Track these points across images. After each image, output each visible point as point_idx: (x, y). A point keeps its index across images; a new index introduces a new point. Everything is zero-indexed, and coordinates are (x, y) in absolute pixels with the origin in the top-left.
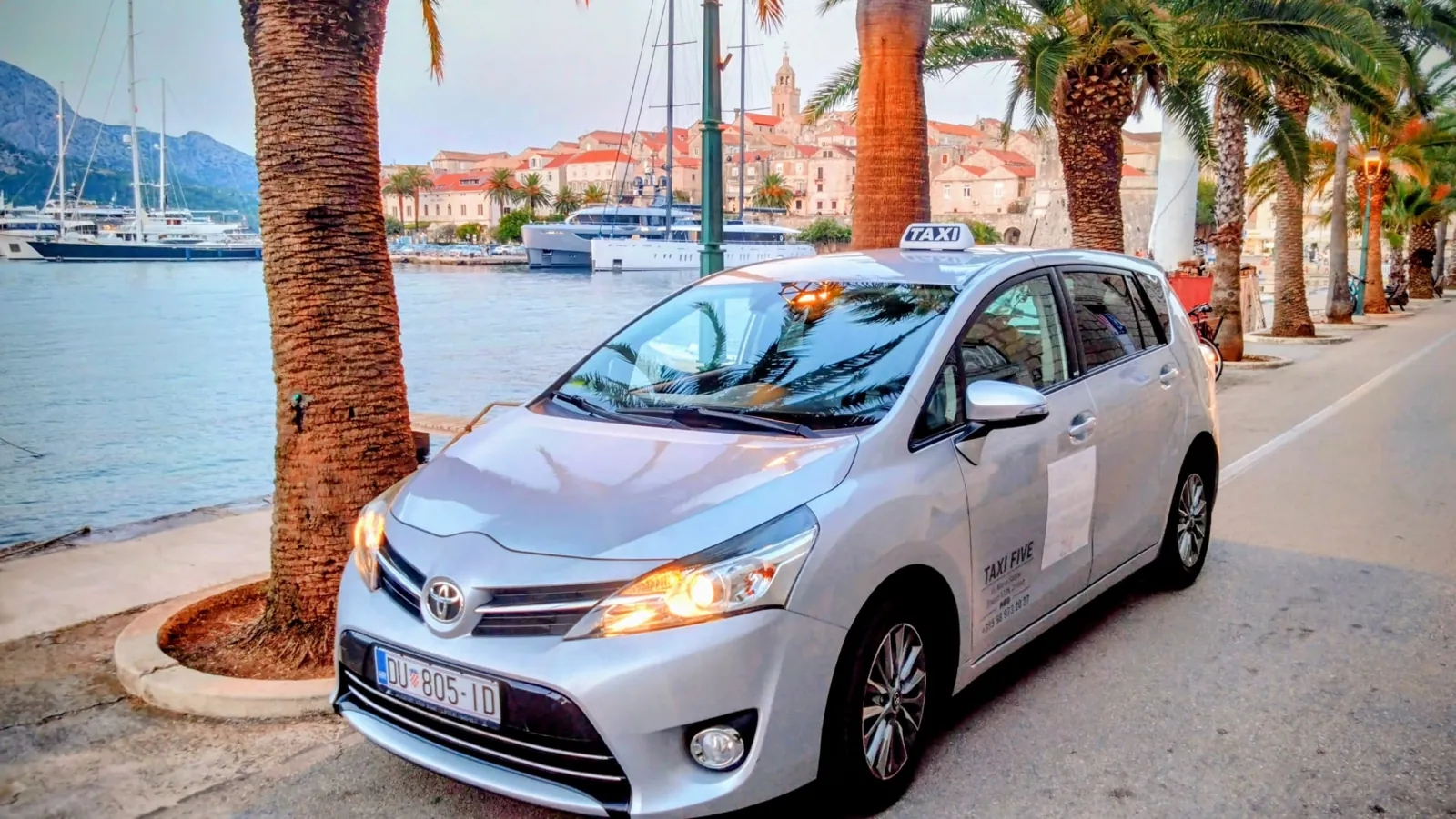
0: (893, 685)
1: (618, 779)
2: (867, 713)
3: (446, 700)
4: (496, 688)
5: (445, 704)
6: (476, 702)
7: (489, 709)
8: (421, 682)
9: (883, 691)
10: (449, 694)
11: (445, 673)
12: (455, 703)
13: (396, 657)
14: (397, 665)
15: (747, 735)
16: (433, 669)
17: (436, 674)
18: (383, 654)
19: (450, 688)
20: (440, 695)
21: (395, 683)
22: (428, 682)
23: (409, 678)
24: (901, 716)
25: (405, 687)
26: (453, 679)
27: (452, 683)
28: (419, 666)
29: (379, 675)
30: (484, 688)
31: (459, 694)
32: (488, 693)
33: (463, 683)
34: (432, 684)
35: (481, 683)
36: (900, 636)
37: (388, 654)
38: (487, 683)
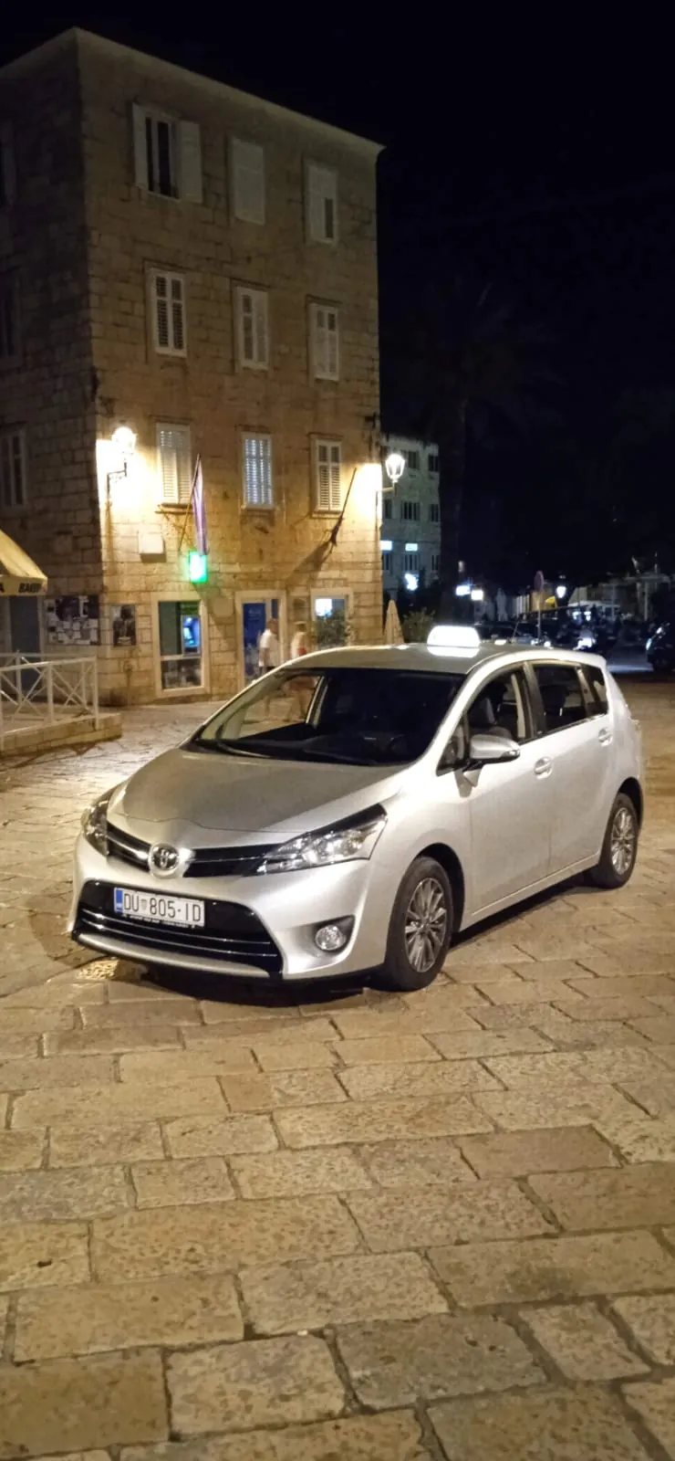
0: (425, 915)
1: (275, 955)
2: (408, 929)
3: (167, 916)
4: (202, 905)
5: (166, 918)
6: (187, 914)
7: (197, 918)
8: (149, 906)
9: (417, 918)
10: (171, 912)
11: (167, 899)
12: (173, 916)
13: (131, 892)
14: (132, 899)
15: (347, 933)
16: (158, 898)
17: (160, 901)
18: (121, 892)
19: (170, 908)
20: (162, 913)
21: (129, 909)
22: (155, 906)
23: (140, 904)
24: (430, 936)
25: (136, 911)
26: (172, 902)
27: (171, 905)
28: (148, 897)
29: (117, 905)
30: (194, 906)
31: (176, 910)
32: (197, 909)
33: (179, 904)
34: (157, 906)
35: (191, 902)
36: (429, 885)
37: (125, 891)
38: (197, 902)
